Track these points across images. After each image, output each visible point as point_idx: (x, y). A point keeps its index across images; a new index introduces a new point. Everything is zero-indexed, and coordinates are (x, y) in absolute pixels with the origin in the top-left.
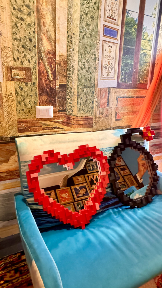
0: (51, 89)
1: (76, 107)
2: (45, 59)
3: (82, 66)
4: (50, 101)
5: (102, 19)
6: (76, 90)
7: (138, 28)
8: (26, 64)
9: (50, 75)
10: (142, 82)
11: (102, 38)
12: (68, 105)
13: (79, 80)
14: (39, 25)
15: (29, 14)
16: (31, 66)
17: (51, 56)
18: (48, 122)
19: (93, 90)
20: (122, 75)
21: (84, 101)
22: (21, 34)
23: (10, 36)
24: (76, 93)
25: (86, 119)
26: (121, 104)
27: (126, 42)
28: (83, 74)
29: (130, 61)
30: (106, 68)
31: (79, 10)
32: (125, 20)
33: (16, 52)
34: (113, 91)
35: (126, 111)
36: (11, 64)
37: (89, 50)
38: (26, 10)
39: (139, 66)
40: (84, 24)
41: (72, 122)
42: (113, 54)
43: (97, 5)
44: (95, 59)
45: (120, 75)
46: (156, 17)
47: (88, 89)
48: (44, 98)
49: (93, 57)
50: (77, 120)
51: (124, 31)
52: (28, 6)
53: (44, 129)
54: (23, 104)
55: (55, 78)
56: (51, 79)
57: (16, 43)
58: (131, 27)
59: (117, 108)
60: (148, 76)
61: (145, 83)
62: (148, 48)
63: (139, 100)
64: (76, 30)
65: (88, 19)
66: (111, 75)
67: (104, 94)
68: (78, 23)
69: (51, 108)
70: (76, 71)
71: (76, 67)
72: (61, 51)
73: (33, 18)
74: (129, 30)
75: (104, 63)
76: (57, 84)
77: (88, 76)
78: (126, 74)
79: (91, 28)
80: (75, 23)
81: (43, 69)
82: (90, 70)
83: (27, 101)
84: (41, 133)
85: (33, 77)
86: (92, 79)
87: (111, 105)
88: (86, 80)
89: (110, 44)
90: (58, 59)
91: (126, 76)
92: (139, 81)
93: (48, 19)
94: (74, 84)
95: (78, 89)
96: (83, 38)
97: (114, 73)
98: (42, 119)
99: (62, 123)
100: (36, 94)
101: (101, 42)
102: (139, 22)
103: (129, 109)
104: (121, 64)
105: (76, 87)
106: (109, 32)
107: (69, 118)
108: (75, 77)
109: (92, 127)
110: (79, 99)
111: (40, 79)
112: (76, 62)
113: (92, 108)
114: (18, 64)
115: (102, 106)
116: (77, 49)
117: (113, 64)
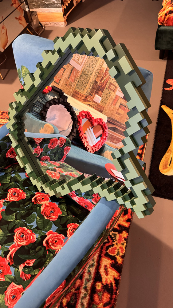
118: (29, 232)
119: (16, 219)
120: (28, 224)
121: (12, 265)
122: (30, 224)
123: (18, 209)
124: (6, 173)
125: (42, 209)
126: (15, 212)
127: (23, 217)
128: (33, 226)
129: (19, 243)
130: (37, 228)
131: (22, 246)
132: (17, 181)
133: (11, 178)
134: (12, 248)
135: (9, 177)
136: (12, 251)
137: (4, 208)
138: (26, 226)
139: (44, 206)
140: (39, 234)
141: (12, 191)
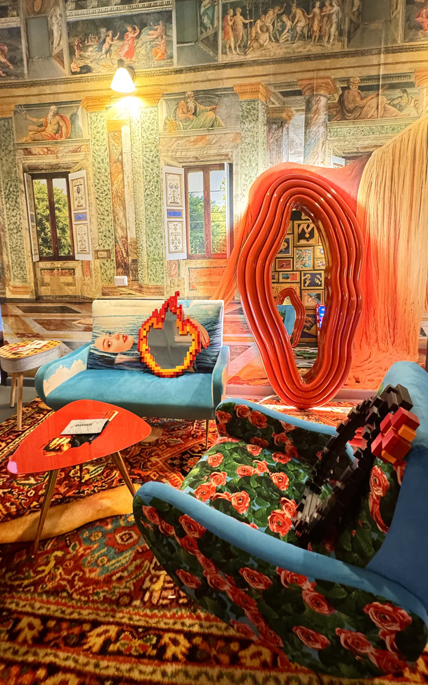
0: (125, 263)
1: (147, 278)
2: (120, 242)
3: (151, 244)
4: (125, 272)
5: (165, 205)
6: (146, 263)
7: (205, 204)
8: (107, 248)
9: (124, 253)
10: (219, 252)
11: (166, 219)
12: (140, 275)
13: (149, 256)
14: (114, 220)
15: (108, 215)
16: (110, 248)
17: (124, 239)
18: (124, 289)
19: (162, 263)
20: (192, 247)
21: (154, 272)
22: (103, 229)
23: (96, 231)
24: (146, 266)
25: (157, 288)
26: (194, 275)
27: (193, 219)
28: (151, 250)
29: (199, 234)
30: (173, 243)
31: (144, 204)
32: (189, 200)
33: (100, 240)
34: (183, 263)
35: (202, 281)
36: (97, 249)
37: (154, 230)
38: (106, 213)
39: (212, 237)
40: (149, 213)
41: (144, 290)
42: (179, 230)
43: (159, 196)
44: (161, 237)
45: (190, 248)
46: (226, 189)
47: (157, 262)
48: (120, 270)
49: (160, 235)
50: (148, 288)
51: (189, 210)
52: (107, 211)
53: (121, 294)
54: (105, 275)
55: (128, 255)
56: (125, 256)
57: (100, 234)
58: (196, 205)
59: (190, 279)
60: (226, 246)
61: (222, 252)
62: (222, 219)
63: (217, 270)
64: (143, 218)
65: (152, 208)
66: (180, 248)
67: (174, 266)
68: (144, 213)
69: (126, 278)
70: (145, 248)
71: (144, 245)
72: (131, 235)
73: (111, 217)
74: (195, 208)
75: (171, 238)
76: (130, 259)
77: (156, 251)
78: (196, 246)
79: (155, 214)
80: (141, 213)
81: (118, 249)
82: (158, 246)
83: (108, 272)
84: (119, 297)
85: (112, 255)
86: (160, 254)
87: (182, 276)
88: (154, 255)
89: (175, 223)
90: (129, 241)
91: (197, 248)
92: (214, 251)
93: (121, 215)
94: (144, 259)
95: (148, 262)
96: (149, 222)
97: (182, 246)
98: (119, 287)
99: (136, 290)
100: (114, 267)
101: (166, 223)
102: (205, 199)
103: (204, 279)
104: (189, 238)
105: (145, 261)
106: (173, 214)
107: (141, 287)
108: (144, 253)
109: (163, 295)
110: (149, 271)
111: (117, 257)
112: (145, 241)
113: (163, 278)
114: (102, 248)
115: (172, 276)
116: (144, 232)
117: (181, 238)
118: (247, 505)
119: (255, 489)
120: (254, 501)
121: (211, 500)
122: (255, 503)
123: (266, 486)
124: (299, 464)
125: (278, 511)
126: (261, 484)
127: (260, 495)
128: (254, 506)
129: (233, 499)
130: (254, 512)
131: (230, 503)
132: (297, 477)
133: (297, 470)
134: (226, 494)
135: (296, 468)
136: (223, 495)
137: (262, 474)
138: (252, 500)
139: (282, 513)
140: (249, 515)
141: (283, 475)
